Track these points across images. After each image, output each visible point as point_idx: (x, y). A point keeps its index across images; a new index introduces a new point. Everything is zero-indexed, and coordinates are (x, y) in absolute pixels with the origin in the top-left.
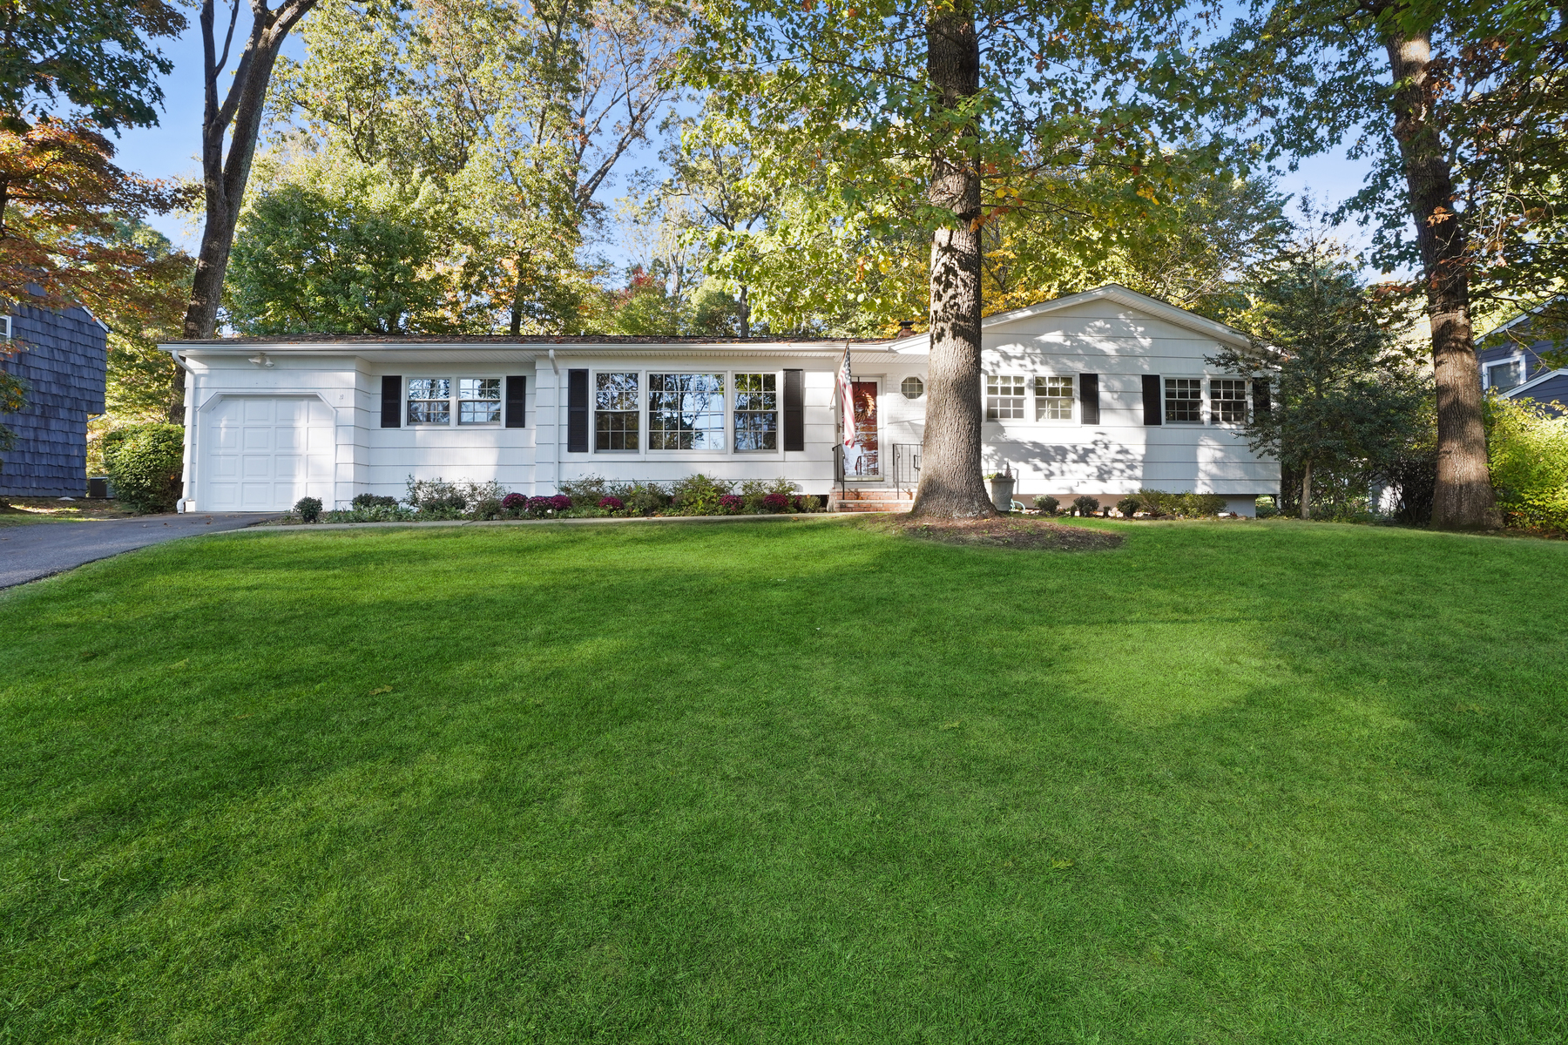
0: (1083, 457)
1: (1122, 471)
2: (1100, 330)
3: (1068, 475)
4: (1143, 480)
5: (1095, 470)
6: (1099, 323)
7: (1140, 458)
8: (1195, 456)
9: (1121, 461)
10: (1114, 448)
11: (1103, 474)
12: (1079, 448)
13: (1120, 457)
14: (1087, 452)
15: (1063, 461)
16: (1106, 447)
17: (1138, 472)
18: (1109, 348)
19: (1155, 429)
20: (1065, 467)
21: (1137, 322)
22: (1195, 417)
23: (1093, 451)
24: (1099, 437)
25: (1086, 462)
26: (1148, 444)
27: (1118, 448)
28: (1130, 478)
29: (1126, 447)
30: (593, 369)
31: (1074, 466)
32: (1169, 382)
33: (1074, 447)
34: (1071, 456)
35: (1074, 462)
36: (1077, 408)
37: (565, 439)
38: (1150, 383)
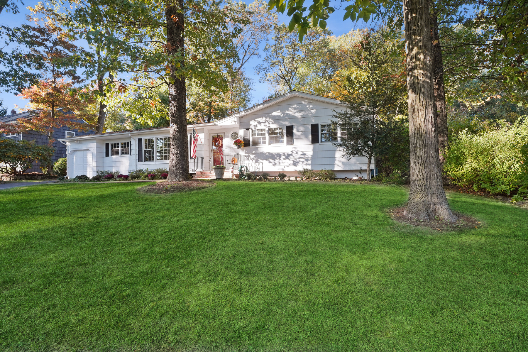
0: (287, 157)
1: (303, 162)
2: (295, 108)
3: (281, 164)
4: (312, 165)
5: (292, 162)
6: (295, 106)
7: (310, 157)
8: (335, 154)
9: (302, 158)
10: (300, 153)
11: (295, 164)
12: (286, 154)
13: (302, 156)
14: (289, 155)
15: (280, 159)
16: (297, 153)
17: (310, 162)
18: (298, 115)
19: (316, 145)
20: (281, 161)
21: (309, 104)
22: (335, 139)
23: (291, 155)
24: (294, 149)
25: (289, 159)
26: (314, 151)
27: (301, 153)
28: (306, 165)
29: (305, 152)
30: (144, 138)
31: (284, 161)
32: (323, 126)
33: (284, 154)
34: (283, 157)
35: (284, 159)
36: (285, 138)
37: (137, 159)
38: (315, 127)
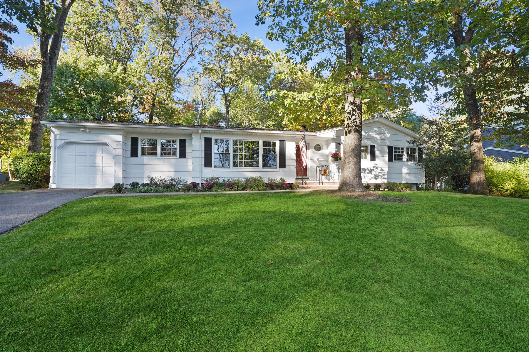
0: (371, 171)
1: (381, 176)
2: (376, 131)
3: (366, 177)
4: (387, 179)
5: (374, 176)
6: (375, 129)
7: (386, 172)
8: (402, 171)
9: (381, 173)
10: (379, 169)
11: (376, 177)
12: (369, 169)
13: (381, 172)
14: (372, 170)
15: (365, 173)
16: (377, 169)
17: (386, 177)
18: (378, 137)
19: (391, 163)
20: (365, 175)
21: (386, 129)
22: (402, 159)
23: (373, 170)
24: (375, 165)
25: (371, 173)
26: (389, 168)
27: (380, 169)
28: (384, 178)
29: (383, 168)
30: (214, 138)
31: (368, 175)
32: (395, 148)
33: (368, 168)
34: (367, 171)
35: (368, 173)
36: (369, 156)
38: (390, 148)
